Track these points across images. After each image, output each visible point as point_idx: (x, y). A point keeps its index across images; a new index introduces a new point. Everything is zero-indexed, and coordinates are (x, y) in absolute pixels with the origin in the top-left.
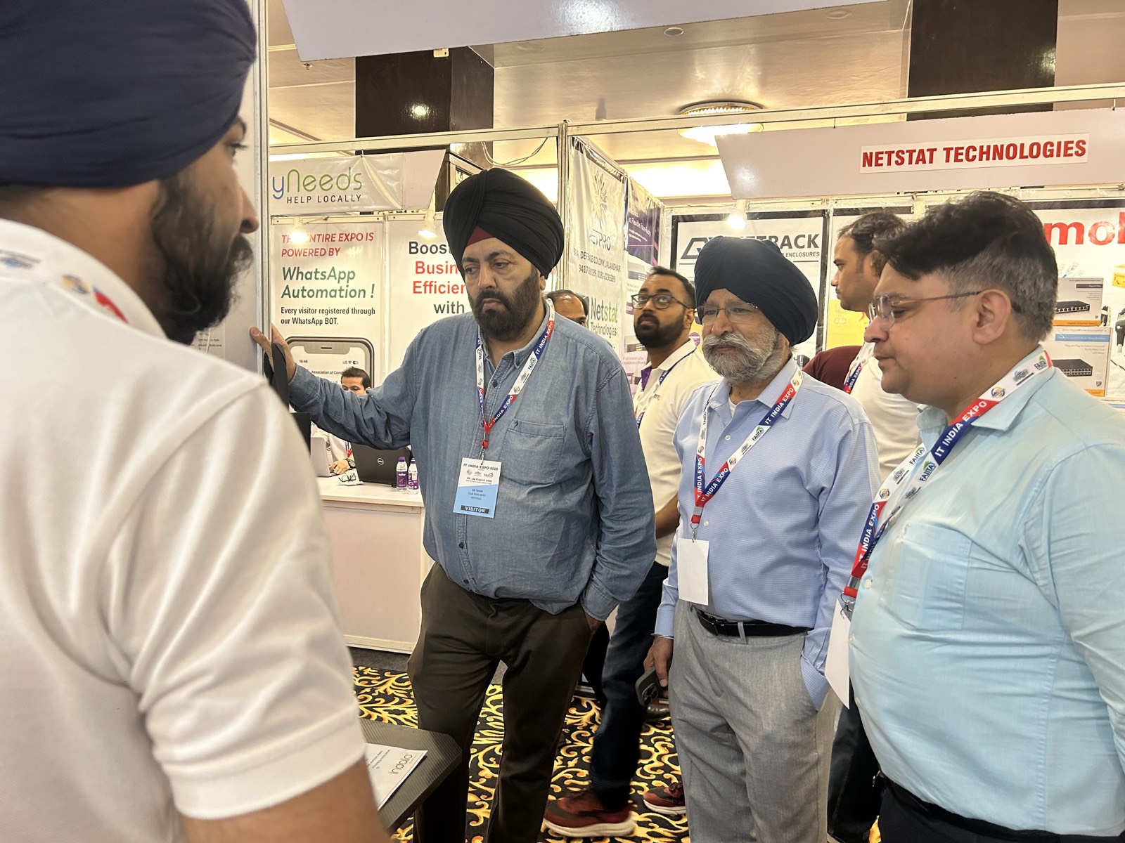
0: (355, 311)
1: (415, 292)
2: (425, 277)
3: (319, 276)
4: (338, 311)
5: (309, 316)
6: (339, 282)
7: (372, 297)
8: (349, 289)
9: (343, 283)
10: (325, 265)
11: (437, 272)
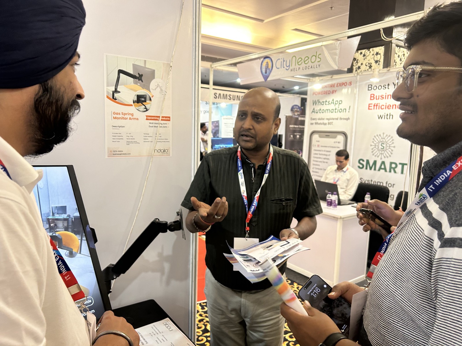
0: (341, 119)
1: (369, 109)
2: (375, 102)
3: (327, 103)
4: (333, 119)
5: (321, 121)
6: (335, 105)
7: (349, 112)
8: (339, 109)
9: (337, 106)
10: (330, 99)
11: (381, 99)
